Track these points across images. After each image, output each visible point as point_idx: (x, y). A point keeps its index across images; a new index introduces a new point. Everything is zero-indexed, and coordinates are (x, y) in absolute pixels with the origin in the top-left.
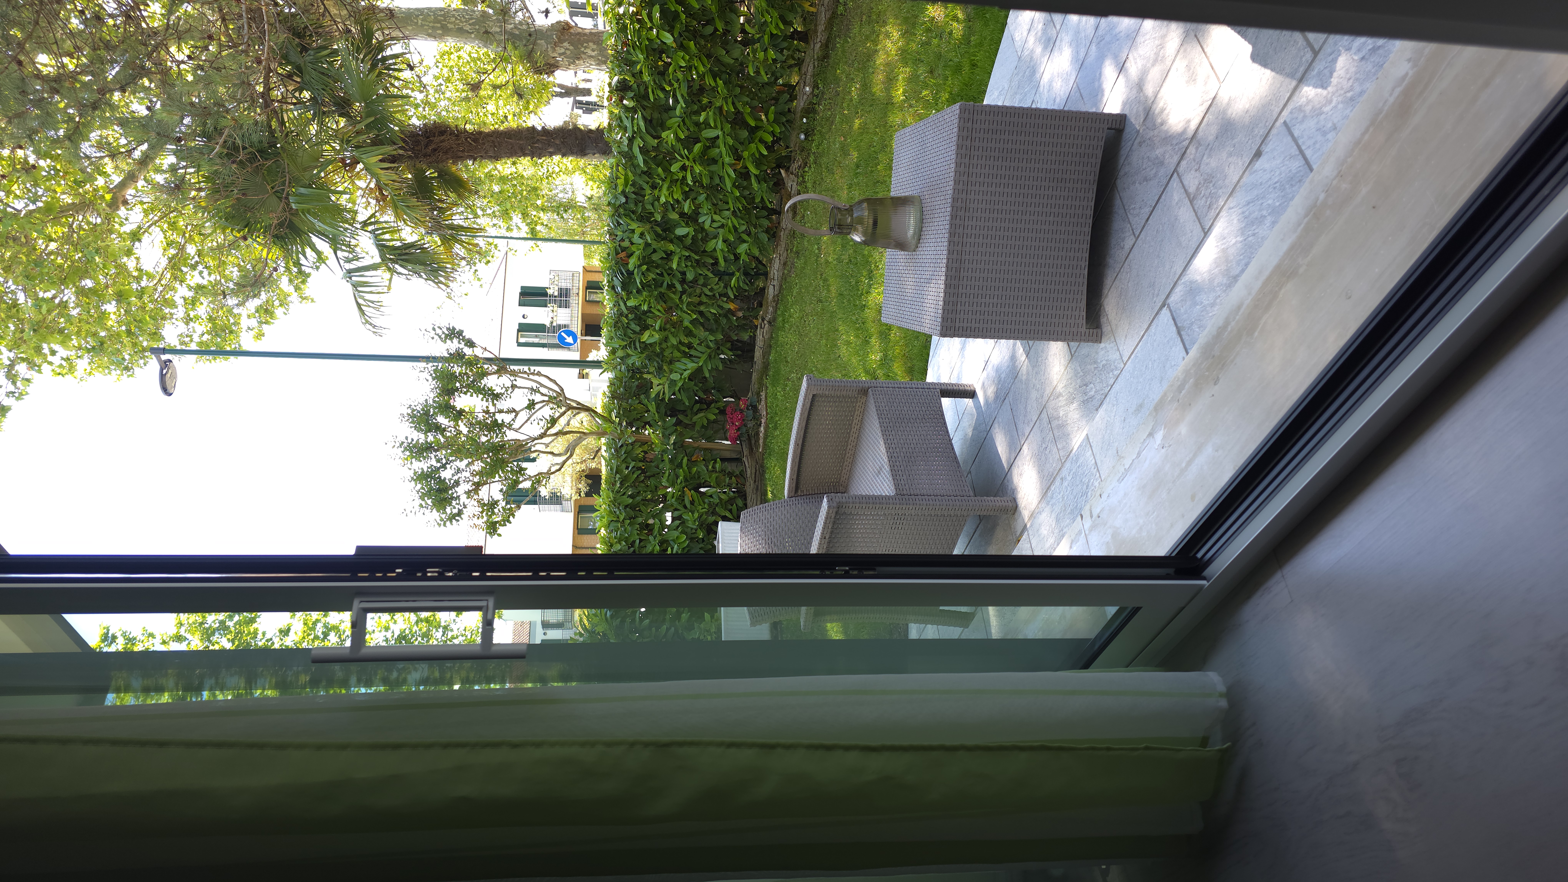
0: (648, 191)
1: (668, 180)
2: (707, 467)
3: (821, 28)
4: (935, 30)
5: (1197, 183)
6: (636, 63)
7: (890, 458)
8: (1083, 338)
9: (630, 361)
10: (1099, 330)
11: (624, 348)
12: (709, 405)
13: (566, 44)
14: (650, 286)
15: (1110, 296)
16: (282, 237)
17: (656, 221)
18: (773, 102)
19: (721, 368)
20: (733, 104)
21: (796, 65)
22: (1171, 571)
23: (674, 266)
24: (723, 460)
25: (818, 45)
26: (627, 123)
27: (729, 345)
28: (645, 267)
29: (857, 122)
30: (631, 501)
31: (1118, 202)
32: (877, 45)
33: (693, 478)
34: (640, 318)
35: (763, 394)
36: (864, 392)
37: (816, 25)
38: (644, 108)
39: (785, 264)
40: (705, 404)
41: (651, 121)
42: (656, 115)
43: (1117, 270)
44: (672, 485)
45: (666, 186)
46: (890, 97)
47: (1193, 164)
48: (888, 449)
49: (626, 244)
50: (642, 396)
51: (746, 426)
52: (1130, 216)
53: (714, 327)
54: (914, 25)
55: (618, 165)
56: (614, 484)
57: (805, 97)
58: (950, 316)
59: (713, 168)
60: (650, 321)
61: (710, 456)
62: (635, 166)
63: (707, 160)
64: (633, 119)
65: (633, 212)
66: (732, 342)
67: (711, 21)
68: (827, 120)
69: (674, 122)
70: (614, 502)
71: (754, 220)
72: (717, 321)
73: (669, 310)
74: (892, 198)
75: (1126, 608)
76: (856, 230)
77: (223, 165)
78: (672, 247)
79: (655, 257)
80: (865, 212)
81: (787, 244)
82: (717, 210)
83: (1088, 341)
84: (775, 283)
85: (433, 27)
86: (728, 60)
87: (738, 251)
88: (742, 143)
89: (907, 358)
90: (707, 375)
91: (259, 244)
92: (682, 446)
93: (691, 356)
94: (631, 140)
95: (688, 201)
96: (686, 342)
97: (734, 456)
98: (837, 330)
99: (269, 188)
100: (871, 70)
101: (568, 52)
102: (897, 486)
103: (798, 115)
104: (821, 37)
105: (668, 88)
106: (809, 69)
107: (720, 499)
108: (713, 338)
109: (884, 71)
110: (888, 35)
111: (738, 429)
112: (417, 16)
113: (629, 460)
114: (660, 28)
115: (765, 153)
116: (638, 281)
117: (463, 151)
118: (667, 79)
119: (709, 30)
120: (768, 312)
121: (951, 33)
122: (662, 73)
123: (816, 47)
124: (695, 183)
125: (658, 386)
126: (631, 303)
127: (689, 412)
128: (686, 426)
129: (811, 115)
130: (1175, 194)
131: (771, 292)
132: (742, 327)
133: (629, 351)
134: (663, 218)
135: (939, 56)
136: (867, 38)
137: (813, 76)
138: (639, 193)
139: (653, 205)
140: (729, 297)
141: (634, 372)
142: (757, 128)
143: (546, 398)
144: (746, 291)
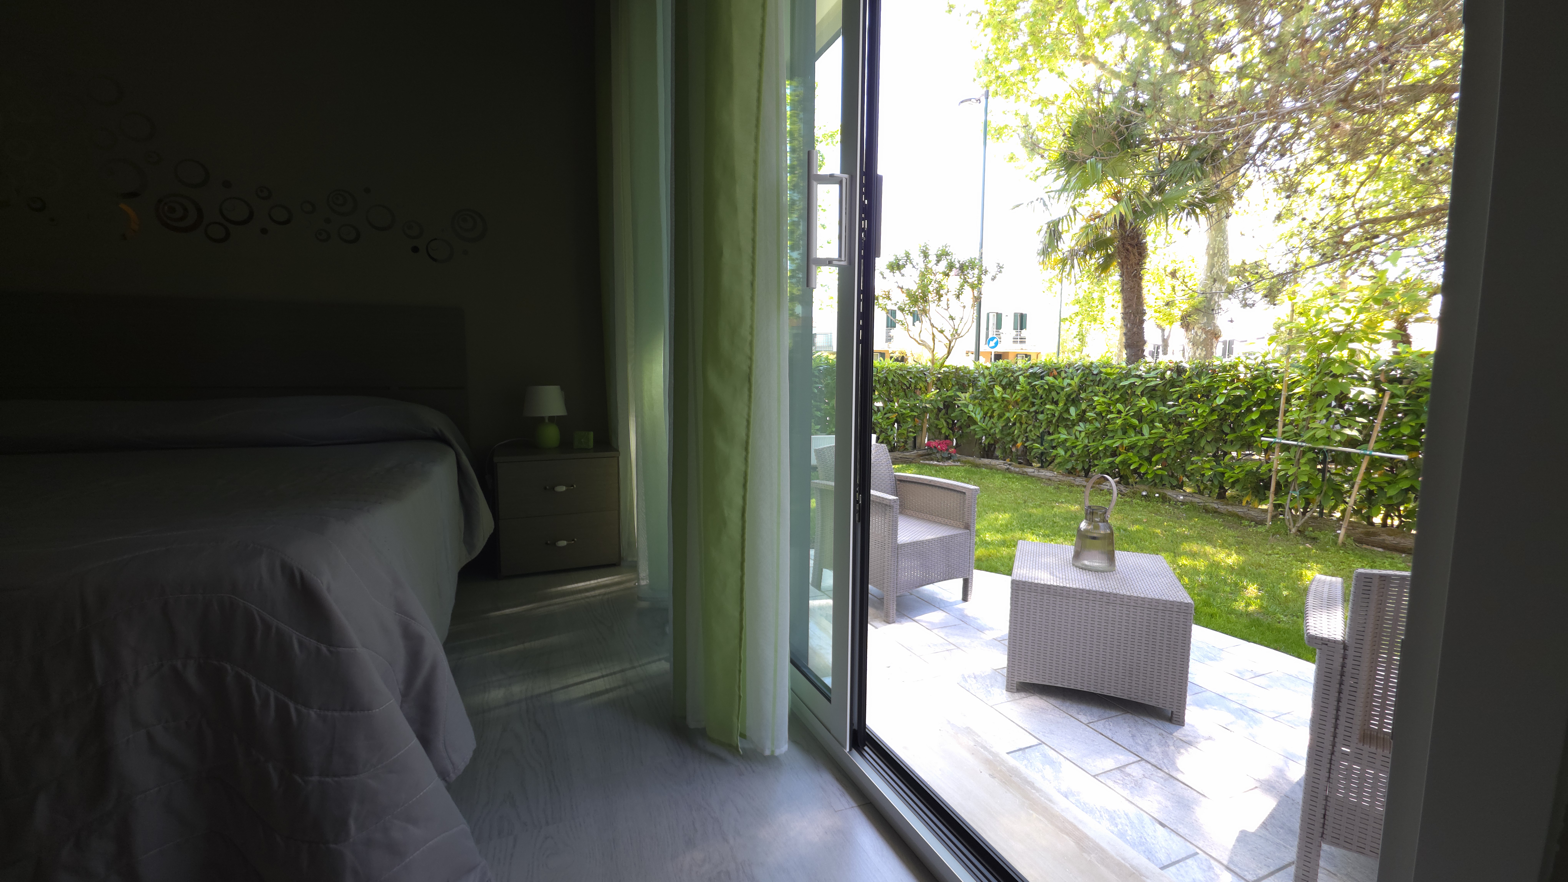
0: (1101, 389)
1: (1110, 402)
2: (911, 428)
3: (1230, 508)
4: (1237, 589)
5: (1134, 774)
6: (1200, 379)
7: (922, 542)
8: (1010, 679)
9: (981, 379)
10: (1015, 690)
11: (990, 375)
12: (952, 429)
13: (1204, 336)
14: (1033, 390)
15: (1042, 701)
16: (1064, 158)
17: (1080, 394)
18: (1170, 474)
19: (976, 437)
20: (1168, 446)
21: (1199, 490)
22: (856, 727)
23: (1048, 406)
24: (915, 438)
25: (1216, 506)
26: (1153, 374)
27: (992, 442)
28: (1047, 387)
29: (1158, 531)
30: (890, 380)
31: (1113, 713)
32: (1220, 547)
33: (904, 419)
34: (1010, 385)
35: (959, 464)
36: (967, 527)
37: (1232, 505)
38: (1165, 385)
39: (1050, 480)
40: (952, 427)
41: (1154, 390)
42: (1159, 393)
43: (1061, 708)
44: (899, 406)
45: (1106, 400)
46: (1180, 555)
47: (1149, 773)
48: (929, 541)
49: (1063, 375)
50: (957, 387)
51: (938, 452)
52: (1103, 721)
53: (1005, 433)
54: (1238, 574)
55: (1120, 368)
56: (900, 370)
57: (1175, 496)
58: (1027, 587)
59: (1120, 433)
60: (1008, 391)
61: (918, 429)
62: (1120, 380)
63: (1125, 429)
64: (1156, 378)
65: (1086, 379)
66: (994, 444)
67: (1233, 430)
68: (1158, 511)
69: (1154, 405)
70: (889, 370)
71: (1081, 459)
72: (1009, 434)
73: (1016, 403)
74: (1114, 551)
75: (830, 693)
76: (1089, 524)
77: (1116, 116)
78: (1061, 405)
79: (1054, 394)
80: (1103, 531)
81: (1064, 481)
82: (1088, 435)
83: (1007, 682)
84: (1036, 473)
85: (1214, 248)
86: (1203, 443)
87: (1059, 449)
88: (1138, 452)
89: (989, 558)
90: (972, 428)
91: (1060, 145)
92: (924, 412)
93: (985, 418)
94: (1140, 377)
95: (1095, 415)
96: (994, 414)
97: (917, 445)
98: (1005, 512)
99: (1099, 147)
100: (1199, 542)
101: (1198, 338)
102: (904, 545)
103: (1161, 491)
104: (1222, 508)
105: (1180, 401)
106: (1197, 499)
107: (890, 436)
108: (997, 431)
109: (1200, 552)
110: (1228, 555)
111: (935, 447)
112: (1223, 237)
113: (916, 379)
114: (1228, 396)
115: (1132, 467)
116: (1037, 383)
117: (1127, 268)
118: (1187, 401)
119: (1227, 429)
120: (1015, 468)
121: (1236, 600)
122: (1191, 397)
123: (1215, 505)
124: (1108, 420)
125: (964, 397)
126: (1021, 379)
127: (947, 416)
128: (937, 415)
129: (1161, 500)
130: (1124, 758)
131: (1029, 470)
132: (1004, 451)
133: (988, 378)
134: (1082, 399)
135: (1216, 591)
136: (1225, 541)
137: (1191, 502)
138: (1100, 383)
139: (1092, 392)
140: (1025, 442)
141: (974, 382)
142: (1150, 462)
143: (956, 328)
144: (1030, 453)
